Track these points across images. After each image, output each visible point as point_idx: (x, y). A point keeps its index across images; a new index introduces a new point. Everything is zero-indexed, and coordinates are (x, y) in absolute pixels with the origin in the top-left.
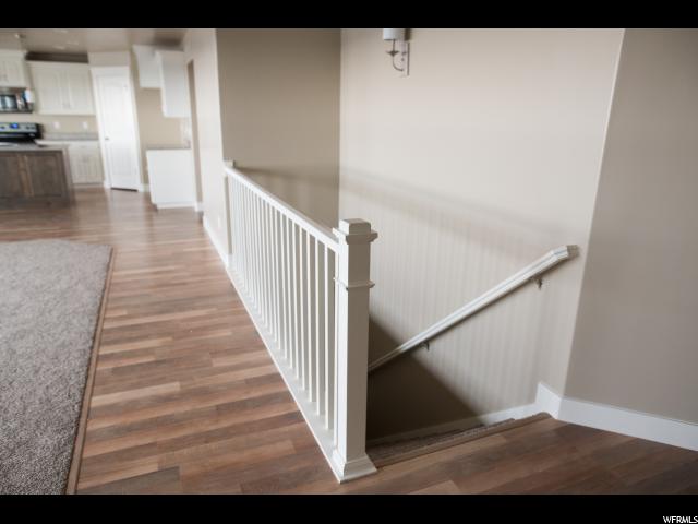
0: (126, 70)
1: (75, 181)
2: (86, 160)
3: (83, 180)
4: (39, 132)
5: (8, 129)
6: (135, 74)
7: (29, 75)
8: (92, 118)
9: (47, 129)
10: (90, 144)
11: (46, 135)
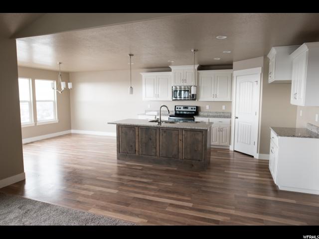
0: (259, 70)
1: (212, 144)
2: (221, 130)
3: (217, 143)
4: (197, 112)
5: (182, 109)
6: (266, 72)
7: (198, 79)
8: (229, 103)
9: (202, 109)
10: (226, 121)
11: (201, 113)
